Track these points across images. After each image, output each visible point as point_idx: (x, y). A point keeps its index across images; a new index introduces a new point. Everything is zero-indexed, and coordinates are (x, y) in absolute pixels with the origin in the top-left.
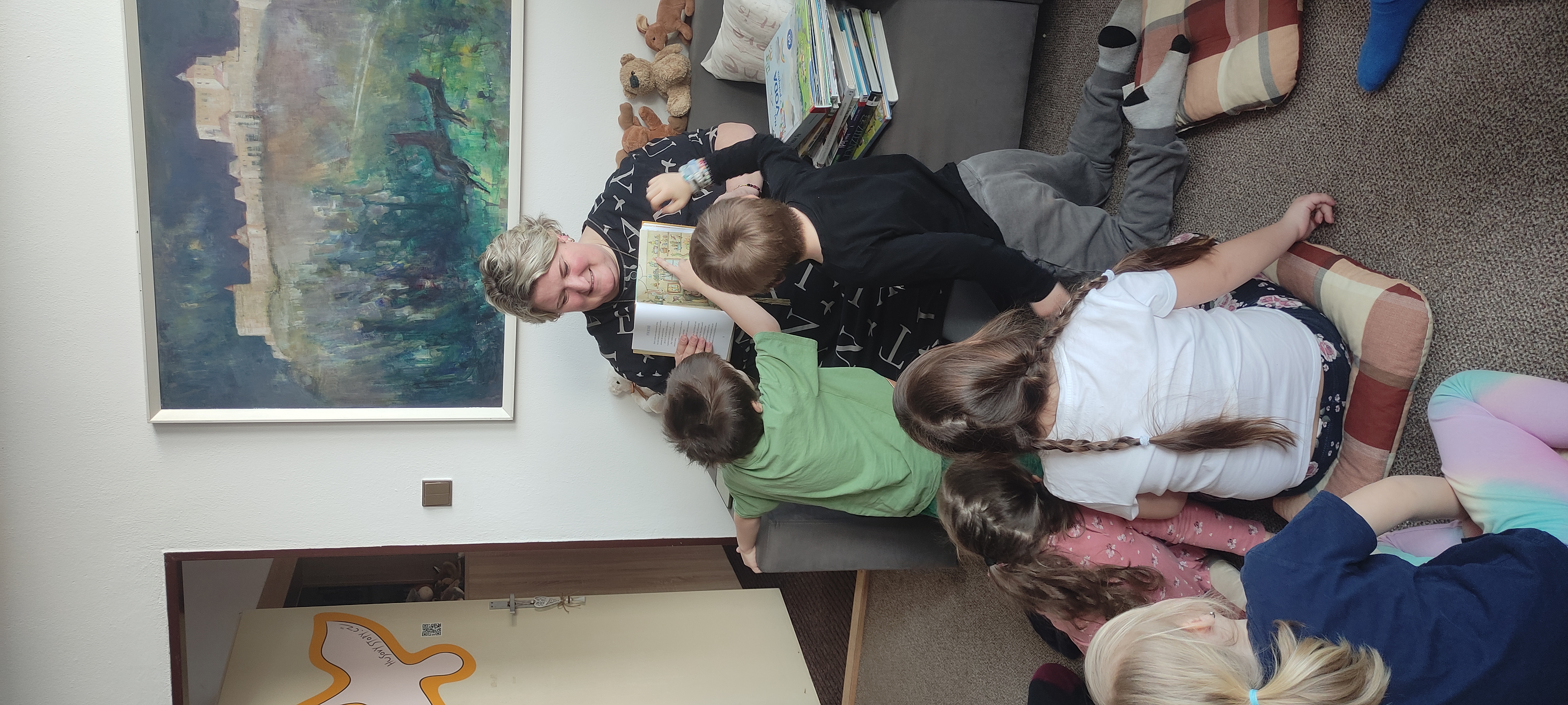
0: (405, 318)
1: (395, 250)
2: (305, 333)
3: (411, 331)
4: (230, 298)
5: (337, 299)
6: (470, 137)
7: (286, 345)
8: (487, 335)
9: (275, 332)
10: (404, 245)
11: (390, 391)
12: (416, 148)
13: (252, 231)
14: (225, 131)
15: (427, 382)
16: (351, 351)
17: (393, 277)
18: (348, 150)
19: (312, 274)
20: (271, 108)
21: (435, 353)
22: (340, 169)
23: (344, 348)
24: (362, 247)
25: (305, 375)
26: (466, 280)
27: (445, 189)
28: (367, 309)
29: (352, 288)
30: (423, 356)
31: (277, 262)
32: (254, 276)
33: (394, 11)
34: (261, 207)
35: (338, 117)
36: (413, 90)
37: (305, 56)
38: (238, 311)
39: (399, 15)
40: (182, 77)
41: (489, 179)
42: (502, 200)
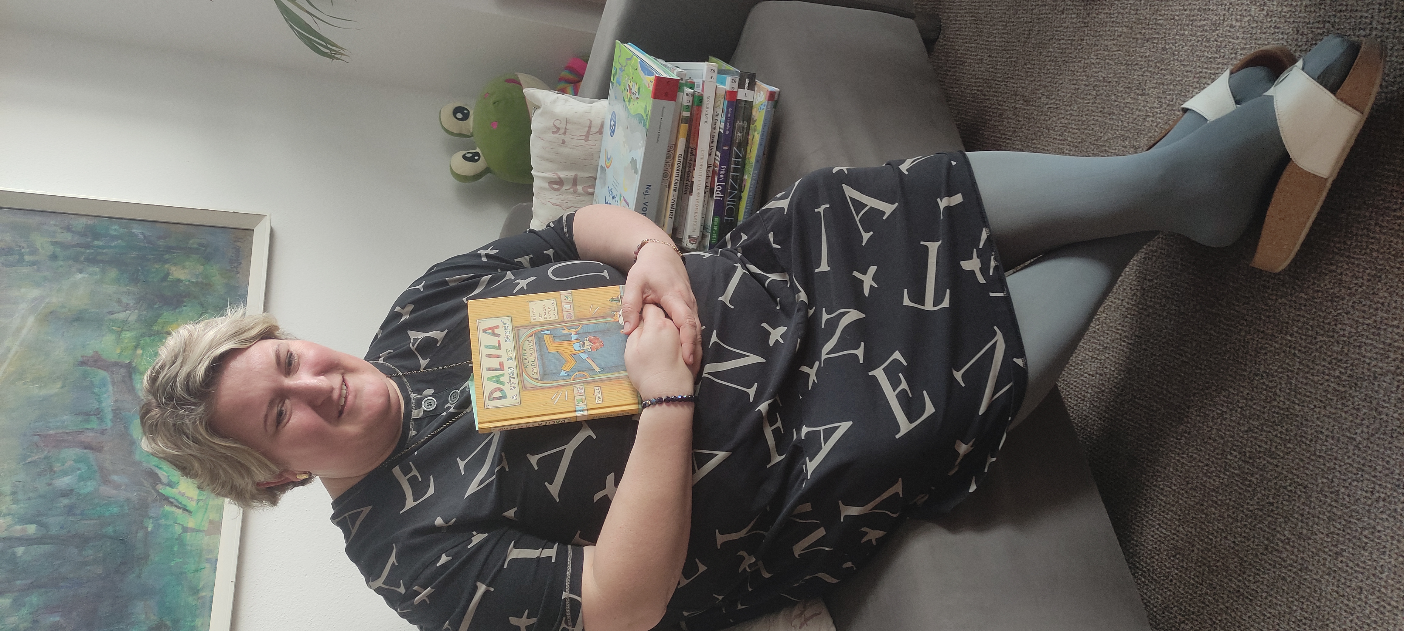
10: (17, 606)
12: (72, 454)
27: (113, 510)
36: (84, 377)
39: (81, 290)
41: (193, 492)
42: (211, 522)
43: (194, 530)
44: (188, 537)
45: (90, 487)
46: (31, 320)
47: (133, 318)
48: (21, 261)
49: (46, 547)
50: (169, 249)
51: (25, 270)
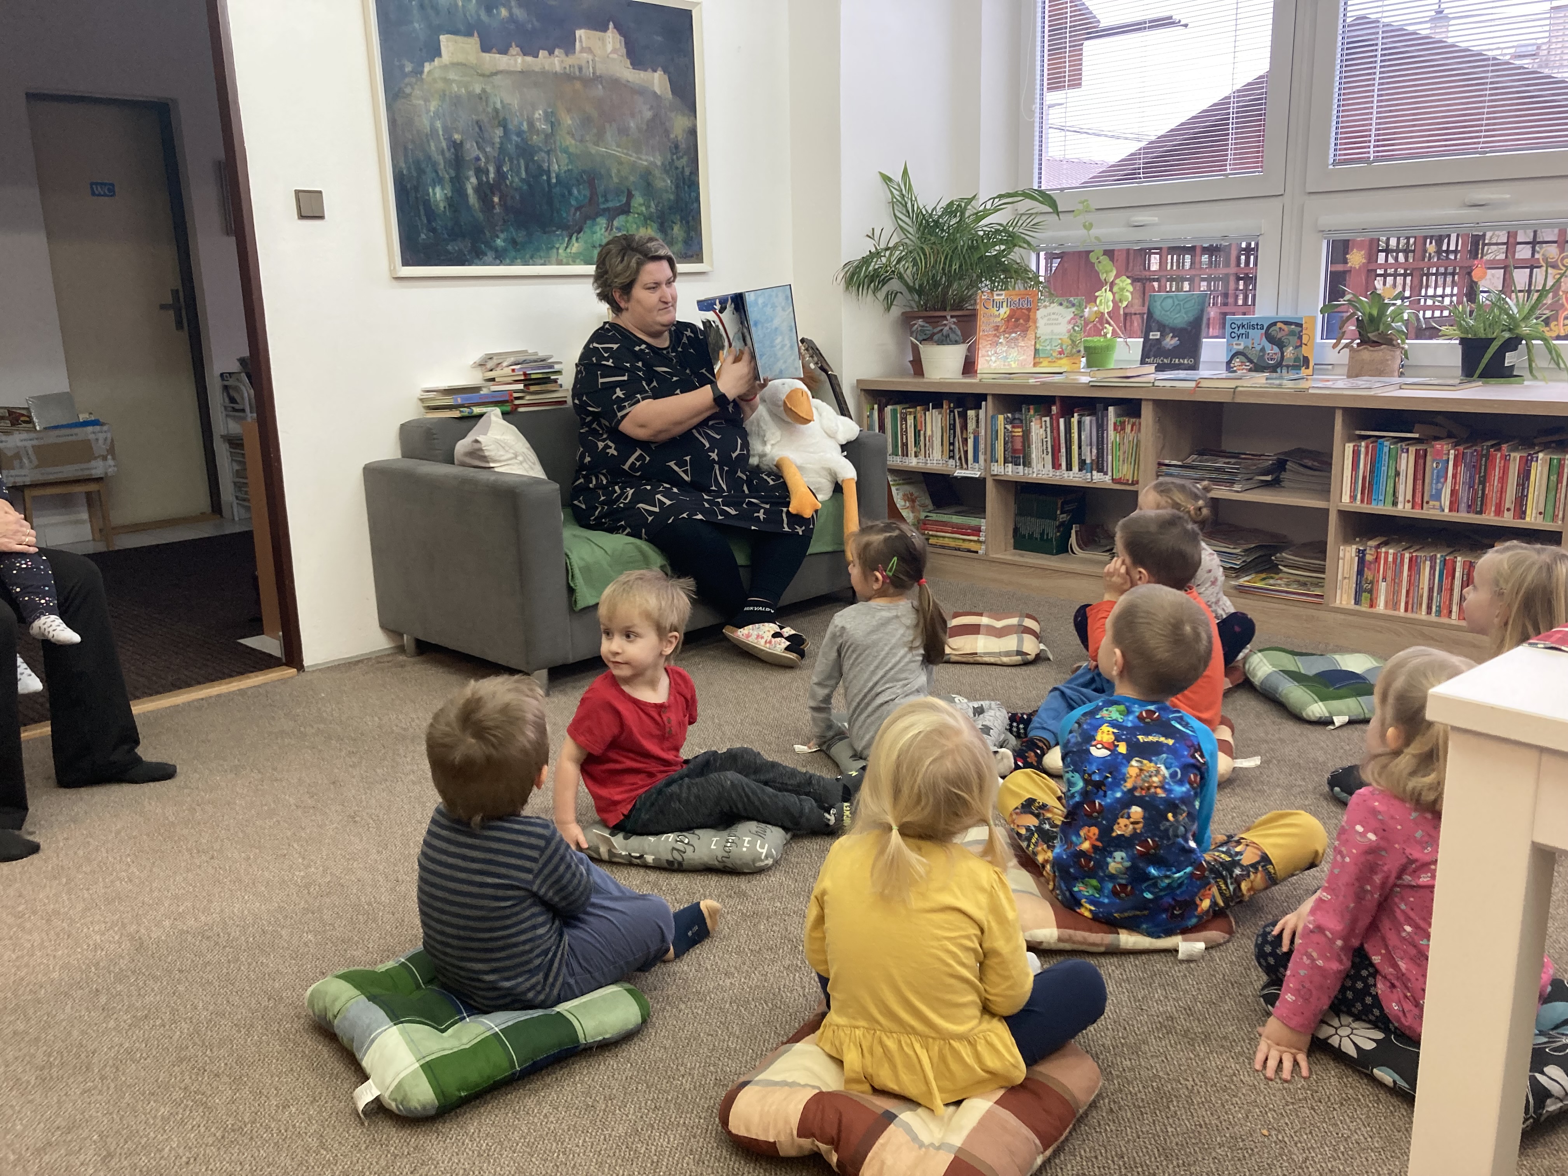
0: (468, 179)
1: (518, 173)
2: (447, 93)
3: (458, 183)
4: (469, 34)
5: (477, 122)
6: (599, 235)
7: (437, 74)
8: (460, 250)
9: (445, 67)
10: (522, 180)
11: (406, 163)
12: (587, 193)
13: (520, 60)
14: (583, 50)
15: (417, 198)
16: (437, 131)
17: (499, 170)
18: (581, 141)
19: (495, 103)
20: (600, 87)
21: (442, 205)
22: (568, 133)
23: (438, 124)
24: (517, 146)
25: (413, 88)
26: (502, 232)
27: (564, 215)
28: (472, 146)
29: (486, 135)
30: (438, 194)
31: (499, 77)
32: (487, 56)
33: (665, 181)
34: (537, 69)
35: (600, 137)
36: (623, 192)
37: (633, 115)
38: (459, 38)
39: (663, 184)
40: (611, 25)
41: (574, 250)
42: (562, 260)
43: (557, 254)
44: (555, 251)
45: (573, 202)
46: (646, 163)
47: (653, 210)
48: (673, 154)
49: (547, 188)
50: (688, 222)
51: (669, 157)
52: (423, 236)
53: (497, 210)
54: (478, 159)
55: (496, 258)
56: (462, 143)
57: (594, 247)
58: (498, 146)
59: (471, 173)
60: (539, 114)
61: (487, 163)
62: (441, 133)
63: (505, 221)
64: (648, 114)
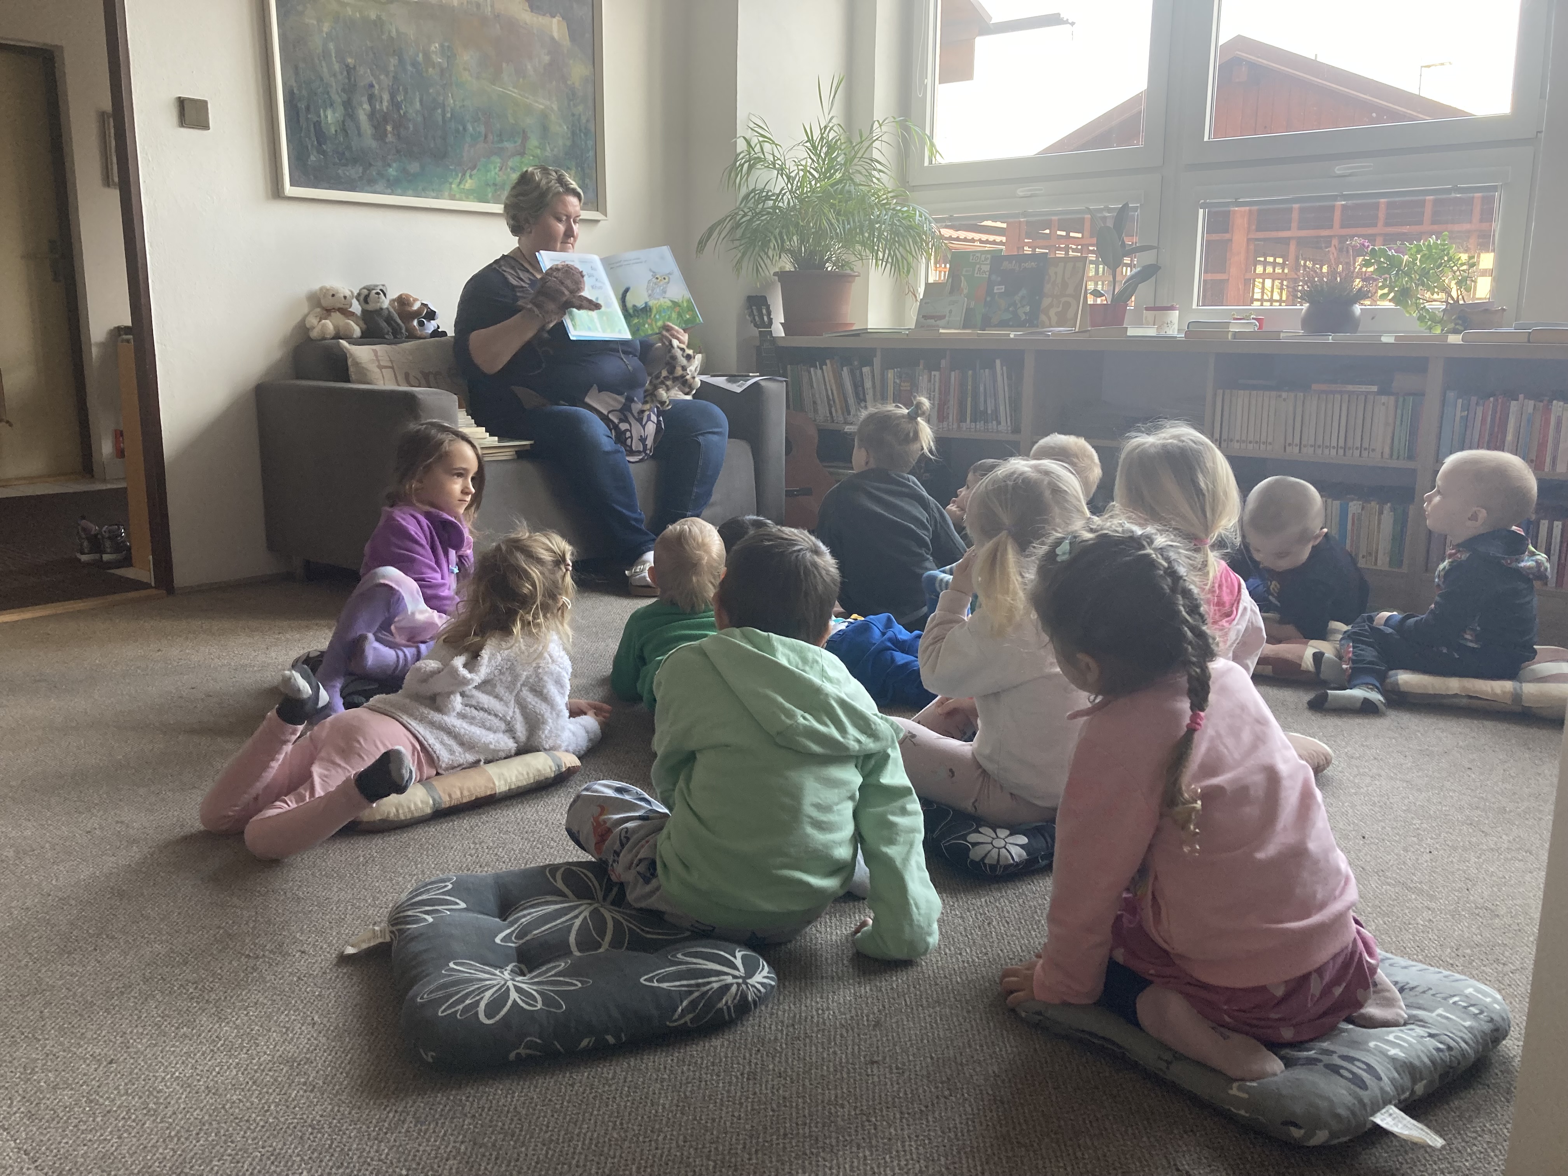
0: (360, 104)
1: (412, 104)
2: (341, 16)
3: (350, 108)
5: (371, 48)
6: (493, 173)
8: (351, 176)
10: (416, 111)
11: (296, 81)
12: (482, 131)
15: (307, 118)
16: (330, 52)
17: (392, 98)
18: (478, 78)
19: (390, 32)
20: (498, 26)
21: (333, 128)
22: (465, 69)
23: (331, 46)
24: (412, 77)
25: (306, 7)
26: (395, 161)
27: (459, 150)
28: (365, 72)
29: (381, 63)
30: (331, 117)
31: (395, 5)
33: (561, 126)
34: (434, 2)
35: (496, 76)
36: (518, 133)
37: (531, 58)
39: (559, 129)
41: (468, 186)
42: (455, 195)
43: (451, 189)
44: (448, 185)
45: (468, 139)
46: (541, 107)
47: (547, 154)
48: (570, 101)
49: (441, 123)
50: (583, 169)
51: (566, 103)
52: (313, 158)
53: (390, 138)
54: (371, 86)
55: (387, 188)
56: (355, 68)
57: (488, 185)
58: (392, 74)
59: (365, 99)
60: (435, 46)
61: (381, 89)
62: (334, 55)
63: (398, 151)
64: (546, 59)
